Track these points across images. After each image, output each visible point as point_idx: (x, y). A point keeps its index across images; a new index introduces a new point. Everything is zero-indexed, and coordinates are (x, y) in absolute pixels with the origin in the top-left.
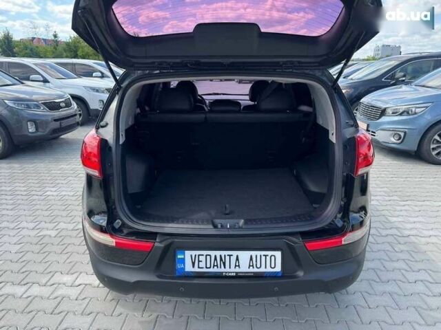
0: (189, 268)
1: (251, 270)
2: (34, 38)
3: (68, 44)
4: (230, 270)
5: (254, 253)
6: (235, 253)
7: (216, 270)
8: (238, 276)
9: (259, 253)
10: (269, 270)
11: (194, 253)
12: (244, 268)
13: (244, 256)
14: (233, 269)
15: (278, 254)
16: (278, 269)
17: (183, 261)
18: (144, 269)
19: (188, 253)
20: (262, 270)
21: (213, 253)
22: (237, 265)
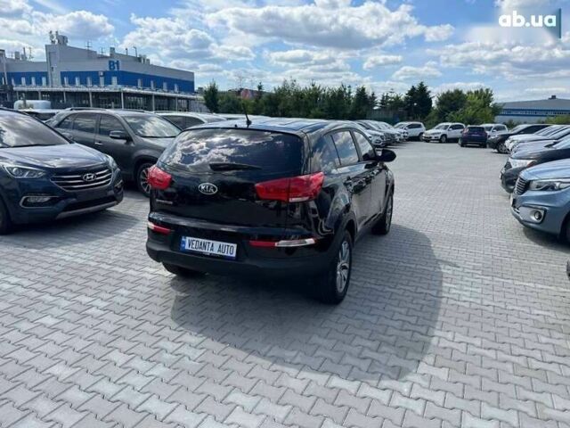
0: (187, 247)
1: (219, 253)
2: (242, 89)
3: (270, 96)
4: (208, 251)
5: (222, 243)
6: (211, 242)
7: (200, 250)
8: (212, 256)
9: (225, 244)
10: (229, 255)
11: (191, 238)
12: (216, 252)
13: (217, 244)
14: (209, 251)
15: (235, 246)
16: (234, 255)
17: (184, 243)
18: (165, 244)
19: (188, 238)
20: (225, 254)
21: (200, 240)
22: (211, 249)
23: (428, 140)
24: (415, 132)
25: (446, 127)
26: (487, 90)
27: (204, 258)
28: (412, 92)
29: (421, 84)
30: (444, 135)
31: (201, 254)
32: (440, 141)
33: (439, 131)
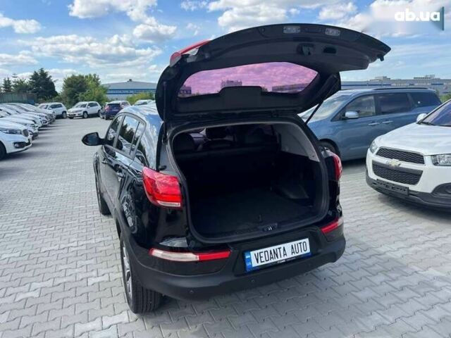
0: (254, 264)
1: (294, 255)
4: (281, 258)
5: (293, 243)
6: (282, 246)
7: (272, 261)
8: (288, 262)
9: (296, 242)
10: (304, 252)
11: (256, 252)
12: (290, 255)
13: (288, 246)
14: (283, 258)
15: (307, 240)
16: (308, 251)
17: (250, 260)
19: (252, 253)
20: (300, 253)
21: (268, 249)
22: (285, 254)
23: (71, 117)
24: (59, 111)
25: (84, 106)
26: (95, 75)
27: (280, 268)
28: (35, 77)
29: (42, 70)
30: (85, 112)
31: (276, 265)
32: (83, 117)
33: (79, 109)
